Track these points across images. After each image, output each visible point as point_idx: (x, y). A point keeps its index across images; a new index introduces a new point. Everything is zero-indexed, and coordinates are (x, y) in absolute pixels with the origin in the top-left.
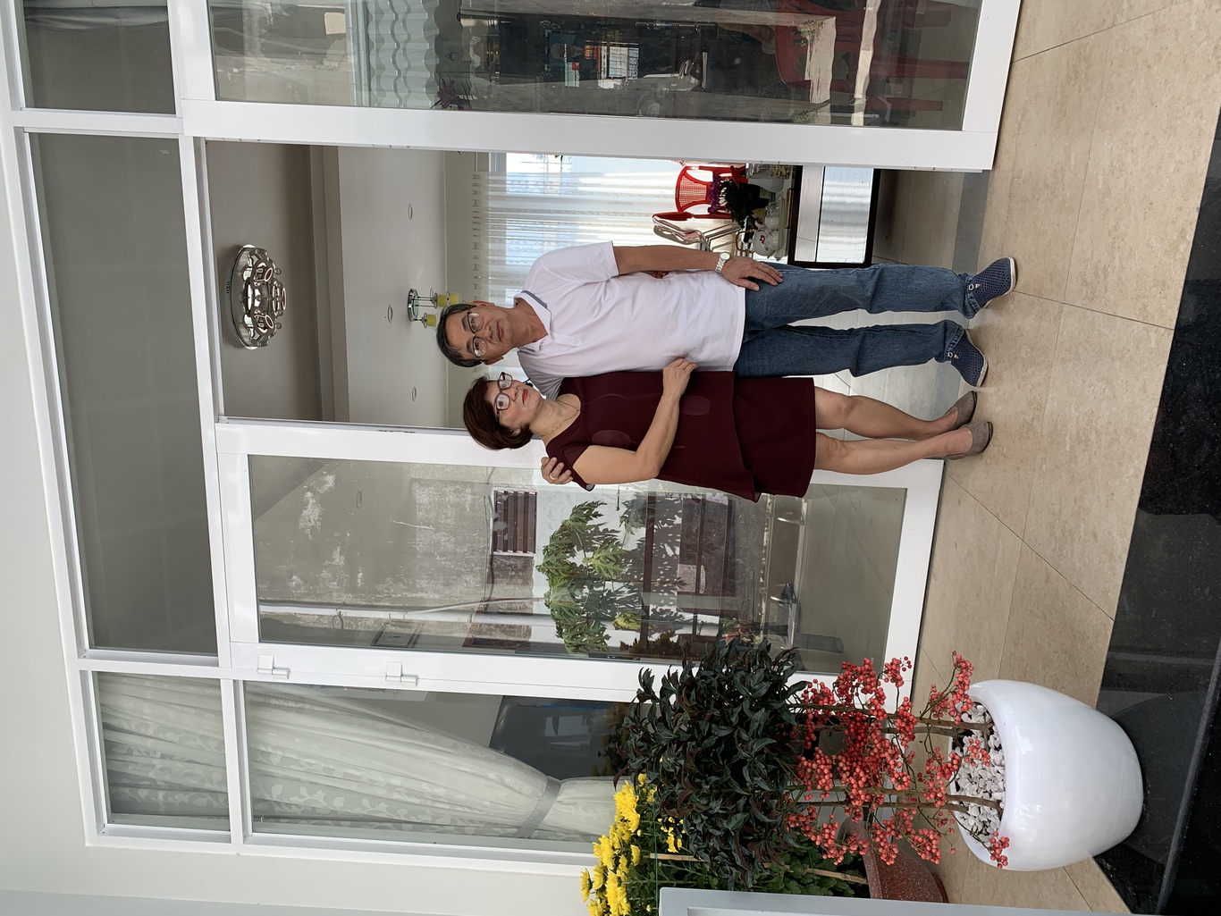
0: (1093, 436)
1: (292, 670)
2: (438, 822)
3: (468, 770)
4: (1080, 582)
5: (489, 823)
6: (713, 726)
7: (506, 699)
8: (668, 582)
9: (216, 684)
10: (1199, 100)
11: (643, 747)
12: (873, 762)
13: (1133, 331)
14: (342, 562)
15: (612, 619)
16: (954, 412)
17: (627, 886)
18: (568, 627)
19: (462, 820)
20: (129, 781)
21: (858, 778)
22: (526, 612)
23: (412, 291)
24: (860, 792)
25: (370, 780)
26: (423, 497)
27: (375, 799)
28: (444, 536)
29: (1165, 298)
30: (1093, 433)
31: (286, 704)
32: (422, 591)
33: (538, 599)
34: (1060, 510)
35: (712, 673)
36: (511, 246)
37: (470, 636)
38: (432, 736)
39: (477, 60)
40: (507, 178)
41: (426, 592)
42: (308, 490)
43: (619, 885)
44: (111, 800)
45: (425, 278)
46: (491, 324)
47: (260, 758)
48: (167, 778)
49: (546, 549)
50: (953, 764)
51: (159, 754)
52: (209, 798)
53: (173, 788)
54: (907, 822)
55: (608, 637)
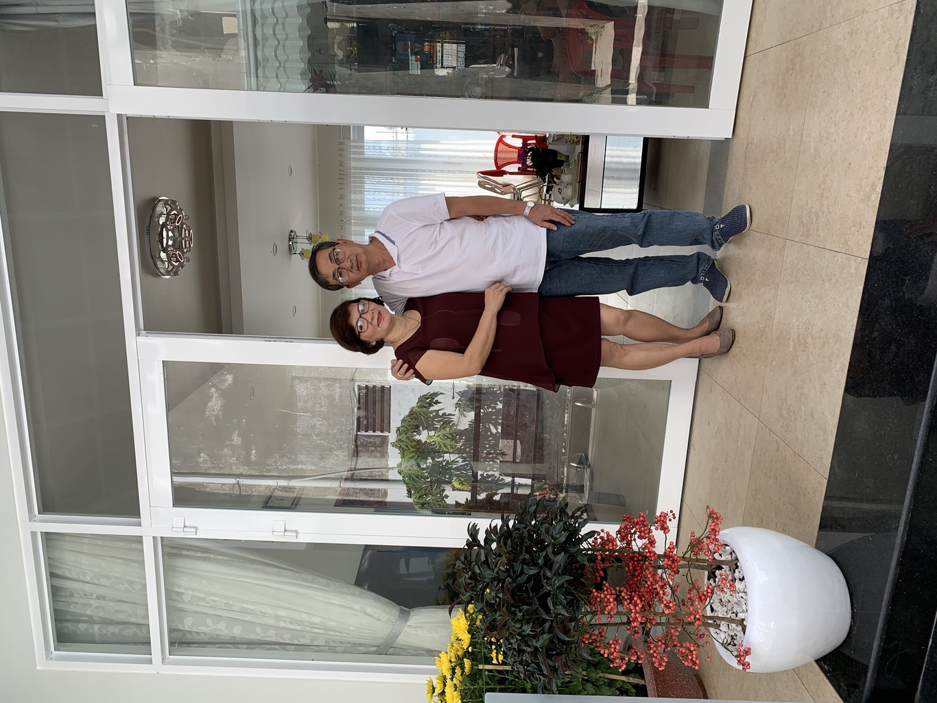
0: (810, 340)
1: (199, 528)
2: (315, 643)
3: (337, 603)
4: (802, 451)
5: (355, 644)
6: (525, 566)
7: (367, 547)
8: (492, 454)
9: (139, 540)
10: (884, 86)
11: (471, 584)
12: (647, 592)
13: (838, 260)
14: (239, 442)
15: (449, 482)
16: (706, 321)
17: (461, 691)
18: (415, 489)
19: (334, 642)
20: (70, 618)
21: (636, 605)
22: (383, 478)
23: (292, 231)
24: (637, 615)
25: (261, 612)
26: (302, 390)
27: (266, 627)
28: (320, 420)
29: (861, 235)
30: (810, 338)
31: (195, 555)
32: (302, 464)
33: (393, 468)
34: (786, 396)
35: (524, 526)
36: (368, 197)
37: (340, 498)
38: (310, 577)
39: (340, 54)
40: (365, 144)
41: (306, 465)
42: (213, 386)
43: (455, 690)
44: (57, 633)
45: (303, 222)
46: (351, 257)
47: (175, 597)
48: (101, 614)
49: (398, 429)
50: (708, 593)
51: (94, 596)
52: (134, 629)
53: (106, 622)
54: (674, 637)
55: (447, 497)
